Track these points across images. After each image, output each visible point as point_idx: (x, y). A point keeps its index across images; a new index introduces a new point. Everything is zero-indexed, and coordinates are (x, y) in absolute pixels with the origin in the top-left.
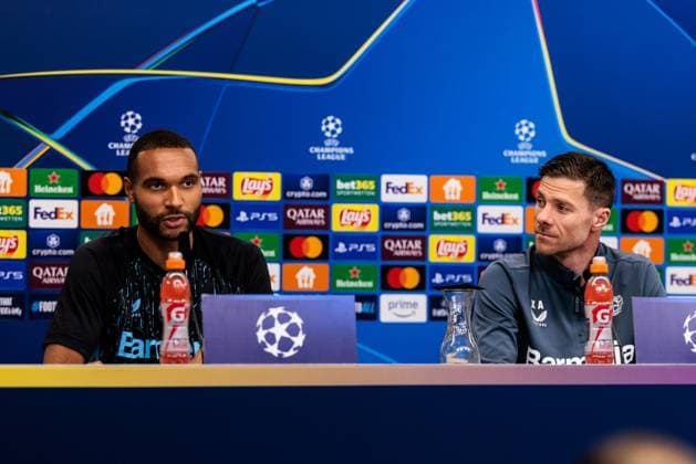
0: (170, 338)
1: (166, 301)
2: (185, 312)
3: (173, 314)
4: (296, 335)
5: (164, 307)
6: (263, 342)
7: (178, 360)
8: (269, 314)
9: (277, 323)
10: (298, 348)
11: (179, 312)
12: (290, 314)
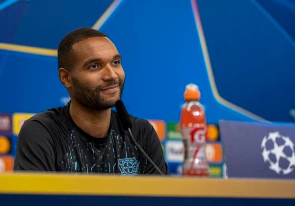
0: (195, 157)
1: (187, 126)
3: (196, 137)
4: (290, 155)
6: (267, 161)
8: (269, 138)
9: (276, 145)
10: (293, 167)
11: (201, 135)
12: (284, 138)
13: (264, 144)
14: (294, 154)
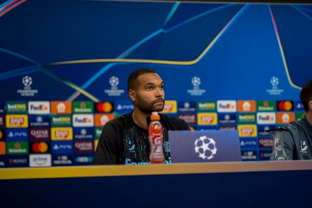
0: (154, 152)
1: (152, 135)
2: (161, 140)
3: (155, 141)
4: (213, 149)
5: (151, 138)
6: (197, 153)
7: (158, 162)
8: (200, 139)
9: (204, 143)
10: (214, 155)
11: (158, 140)
12: (209, 139)
13: (196, 143)
14: (215, 148)
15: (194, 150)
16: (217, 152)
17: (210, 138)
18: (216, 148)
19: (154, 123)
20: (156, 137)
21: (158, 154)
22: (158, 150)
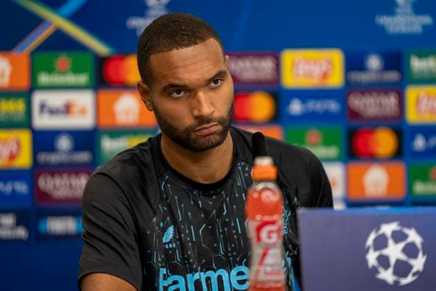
0: (261, 263)
1: (254, 218)
2: (278, 231)
3: (264, 234)
4: (415, 256)
5: (251, 225)
6: (374, 267)
8: (381, 232)
9: (391, 242)
10: (417, 273)
11: (270, 232)
12: (407, 231)
13: (370, 241)
14: (420, 254)
15: (366, 261)
16: (426, 265)
17: (409, 227)
18: (424, 254)
19: (260, 186)
20: (265, 224)
21: (269, 269)
22: (269, 260)
